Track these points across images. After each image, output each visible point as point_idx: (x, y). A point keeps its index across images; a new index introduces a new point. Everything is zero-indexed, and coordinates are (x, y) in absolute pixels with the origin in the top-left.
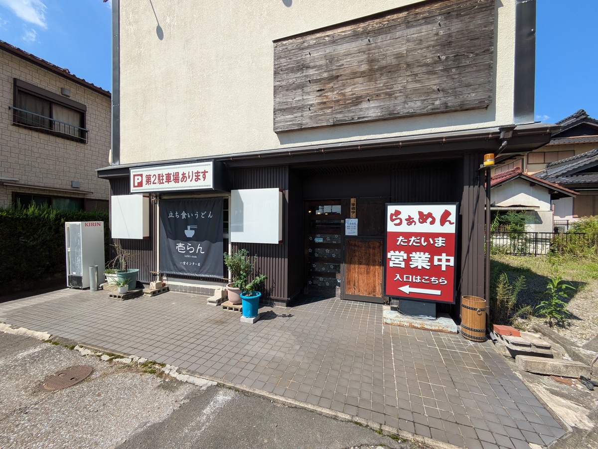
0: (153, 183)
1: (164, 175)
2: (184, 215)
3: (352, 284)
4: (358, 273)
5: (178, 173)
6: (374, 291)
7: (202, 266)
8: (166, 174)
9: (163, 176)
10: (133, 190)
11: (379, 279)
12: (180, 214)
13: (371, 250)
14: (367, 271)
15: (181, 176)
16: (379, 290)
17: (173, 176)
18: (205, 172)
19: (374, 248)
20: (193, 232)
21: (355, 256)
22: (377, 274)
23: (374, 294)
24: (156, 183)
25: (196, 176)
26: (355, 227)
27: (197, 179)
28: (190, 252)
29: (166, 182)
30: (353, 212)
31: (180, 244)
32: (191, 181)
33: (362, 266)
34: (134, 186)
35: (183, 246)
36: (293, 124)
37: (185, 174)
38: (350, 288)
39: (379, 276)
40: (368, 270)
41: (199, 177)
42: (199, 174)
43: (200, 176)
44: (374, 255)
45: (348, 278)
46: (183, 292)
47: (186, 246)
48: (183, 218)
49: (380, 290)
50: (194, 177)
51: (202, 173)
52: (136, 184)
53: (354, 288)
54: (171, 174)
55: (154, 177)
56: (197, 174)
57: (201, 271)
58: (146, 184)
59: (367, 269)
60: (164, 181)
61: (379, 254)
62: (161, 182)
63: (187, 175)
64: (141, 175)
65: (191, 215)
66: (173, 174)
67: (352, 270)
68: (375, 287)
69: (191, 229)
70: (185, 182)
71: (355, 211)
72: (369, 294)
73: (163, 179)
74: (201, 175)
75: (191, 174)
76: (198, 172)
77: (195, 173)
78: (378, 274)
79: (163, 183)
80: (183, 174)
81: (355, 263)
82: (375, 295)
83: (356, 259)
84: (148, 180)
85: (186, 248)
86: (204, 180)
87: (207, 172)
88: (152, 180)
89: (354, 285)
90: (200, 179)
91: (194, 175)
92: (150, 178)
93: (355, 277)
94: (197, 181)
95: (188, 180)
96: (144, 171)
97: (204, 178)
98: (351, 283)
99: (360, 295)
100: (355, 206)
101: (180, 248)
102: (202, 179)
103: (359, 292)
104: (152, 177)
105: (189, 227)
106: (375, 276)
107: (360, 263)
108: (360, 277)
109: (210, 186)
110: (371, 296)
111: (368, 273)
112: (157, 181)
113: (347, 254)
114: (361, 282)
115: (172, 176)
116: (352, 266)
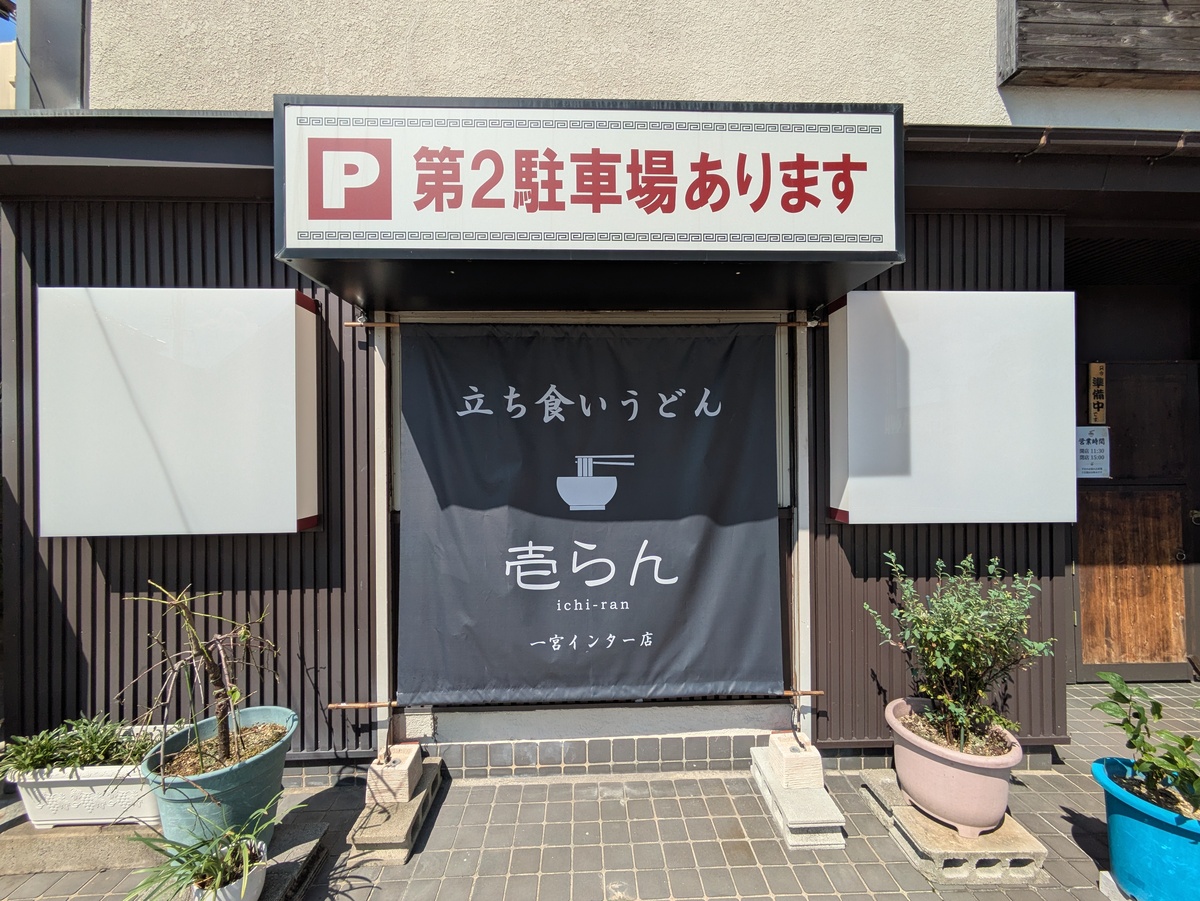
0: (479, 201)
1: (562, 156)
2: (553, 404)
3: (1100, 629)
4: (1116, 594)
5: (669, 155)
6: (1164, 644)
7: (663, 642)
8: (575, 158)
9: (553, 166)
10: (301, 235)
11: (1175, 607)
12: (530, 396)
13: (1151, 522)
14: (1142, 586)
15: (685, 177)
16: (1179, 643)
17: (634, 168)
18: (845, 169)
19: (1157, 516)
20: (608, 487)
21: (1105, 541)
22: (1170, 592)
23: (1166, 654)
24: (500, 203)
25: (787, 181)
26: (1101, 451)
27: (799, 197)
28: (590, 583)
29: (575, 200)
30: (1099, 407)
31: (531, 547)
32: (757, 206)
33: (1130, 571)
34: (317, 210)
35: (548, 555)
36: (1102, 50)
37: (717, 165)
38: (1093, 646)
39: (1175, 599)
40: (1145, 584)
41: (809, 190)
42: (808, 174)
43: (813, 181)
44: (1159, 536)
45: (1086, 613)
46: (532, 772)
47: (563, 557)
48: (547, 419)
49: (1183, 641)
50: (778, 189)
51: (828, 167)
52: (334, 199)
53: (1107, 642)
54: (617, 158)
55: (488, 166)
56: (794, 174)
57: (657, 667)
58: (420, 205)
59: (1142, 580)
60: (561, 195)
61: (1173, 531)
62: (543, 195)
63: (729, 173)
64: (381, 150)
65: (595, 407)
66: (627, 160)
67: (1098, 588)
68: (1167, 632)
69: (599, 471)
70: (716, 207)
71: (1104, 401)
72: (1152, 656)
73: (553, 185)
74: (826, 178)
75: (754, 169)
76: (801, 164)
77: (784, 166)
78: (1174, 592)
79: (561, 206)
80: (704, 165)
81: (1105, 562)
82: (1168, 659)
83: (1109, 550)
84: (439, 178)
85: (565, 565)
86: (842, 208)
87: (862, 167)
88: (471, 181)
89: (1108, 633)
90: (816, 202)
91: (777, 175)
92: (456, 168)
93: (1107, 609)
94: (799, 208)
95: (739, 203)
96: (401, 123)
97: (845, 198)
98: (1097, 627)
99: (1125, 664)
100: (1103, 388)
101: (524, 568)
102: (830, 201)
103: (1124, 652)
104: (465, 163)
105: (585, 463)
106: (1167, 599)
107: (1120, 561)
108: (1124, 607)
109: (879, 239)
110: (1158, 660)
111: (1145, 592)
112: (506, 189)
113: (1081, 537)
114: (1126, 622)
115: (621, 169)
116: (1098, 572)
